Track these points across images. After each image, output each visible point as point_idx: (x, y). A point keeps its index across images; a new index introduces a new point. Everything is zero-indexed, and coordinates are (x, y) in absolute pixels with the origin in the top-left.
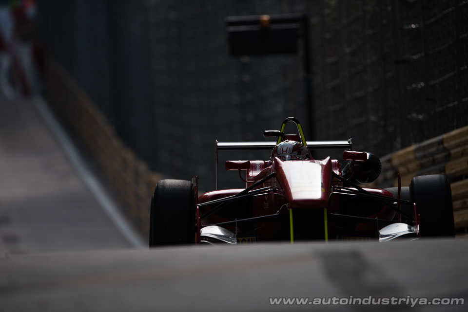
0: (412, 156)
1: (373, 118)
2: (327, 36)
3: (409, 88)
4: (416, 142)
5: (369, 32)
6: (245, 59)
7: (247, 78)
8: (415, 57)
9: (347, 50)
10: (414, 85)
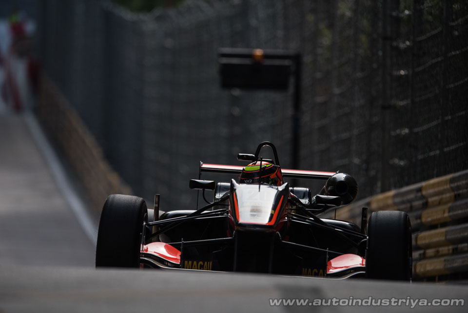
0: (390, 202)
1: (356, 161)
2: (318, 75)
3: (393, 133)
4: (396, 187)
5: (359, 75)
6: (237, 92)
7: (236, 111)
8: (402, 103)
9: (337, 91)
10: (398, 131)
